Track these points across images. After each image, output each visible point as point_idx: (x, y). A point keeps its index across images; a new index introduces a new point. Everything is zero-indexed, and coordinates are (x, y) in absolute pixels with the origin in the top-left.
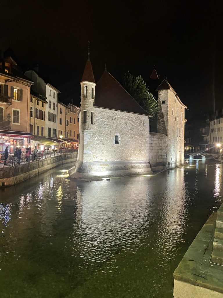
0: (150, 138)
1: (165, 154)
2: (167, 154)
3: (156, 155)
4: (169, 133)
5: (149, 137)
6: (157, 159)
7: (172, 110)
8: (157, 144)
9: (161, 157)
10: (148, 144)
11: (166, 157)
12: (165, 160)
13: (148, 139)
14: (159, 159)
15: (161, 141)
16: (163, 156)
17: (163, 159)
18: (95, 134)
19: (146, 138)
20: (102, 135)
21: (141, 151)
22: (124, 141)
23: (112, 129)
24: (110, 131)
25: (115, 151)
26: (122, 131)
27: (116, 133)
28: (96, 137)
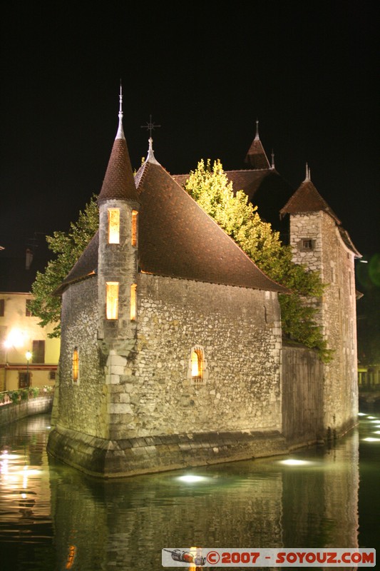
12: (319, 423)
17: (315, 419)
18: (140, 352)
19: (273, 357)
20: (158, 354)
21: (262, 399)
22: (216, 369)
23: (184, 332)
24: (179, 340)
25: (192, 403)
26: (210, 339)
27: (193, 344)
28: (143, 362)
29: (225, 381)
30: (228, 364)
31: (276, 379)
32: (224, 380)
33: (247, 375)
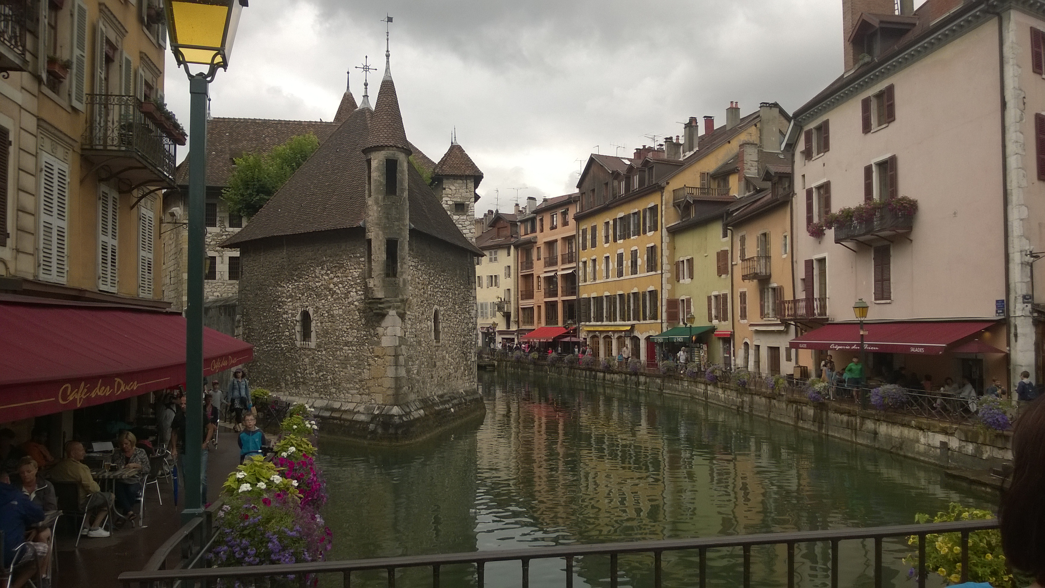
18: (408, 313)
19: (472, 318)
20: (417, 315)
21: (468, 358)
22: (446, 330)
23: (429, 293)
24: (427, 301)
25: (435, 366)
26: (442, 299)
27: (434, 305)
28: (410, 322)
29: (450, 342)
30: (451, 324)
31: (474, 340)
32: (450, 340)
33: (460, 335)
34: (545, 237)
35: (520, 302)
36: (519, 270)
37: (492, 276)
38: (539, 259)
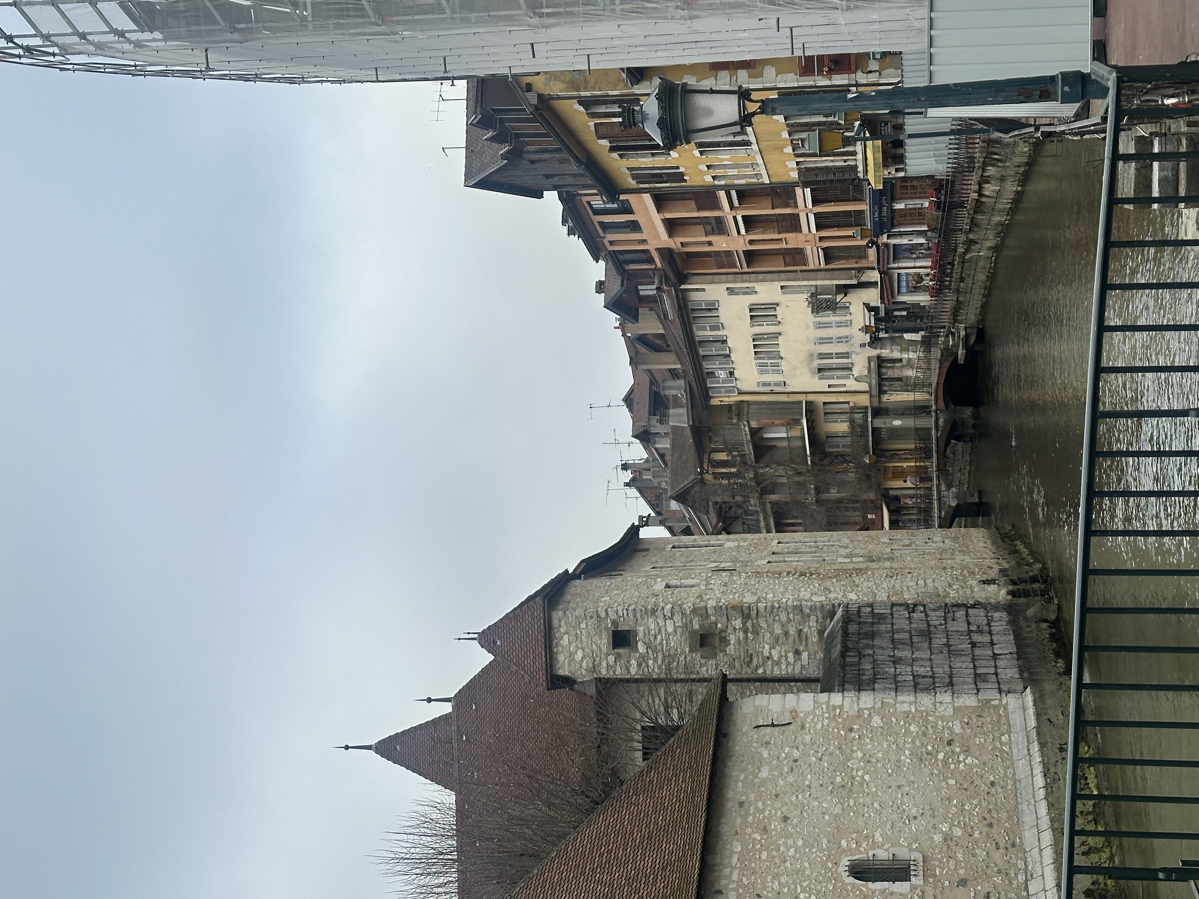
0: (859, 690)
1: (960, 614)
2: (958, 606)
3: (969, 659)
4: (815, 598)
5: (851, 694)
6: (995, 656)
7: (668, 586)
8: (898, 653)
9: (980, 631)
10: (900, 698)
11: (973, 606)
12: (997, 615)
13: (867, 699)
14: (992, 644)
15: (872, 635)
16: (969, 624)
17: (989, 625)
34: (657, 236)
35: (811, 267)
36: (737, 270)
37: (752, 317)
38: (710, 244)
